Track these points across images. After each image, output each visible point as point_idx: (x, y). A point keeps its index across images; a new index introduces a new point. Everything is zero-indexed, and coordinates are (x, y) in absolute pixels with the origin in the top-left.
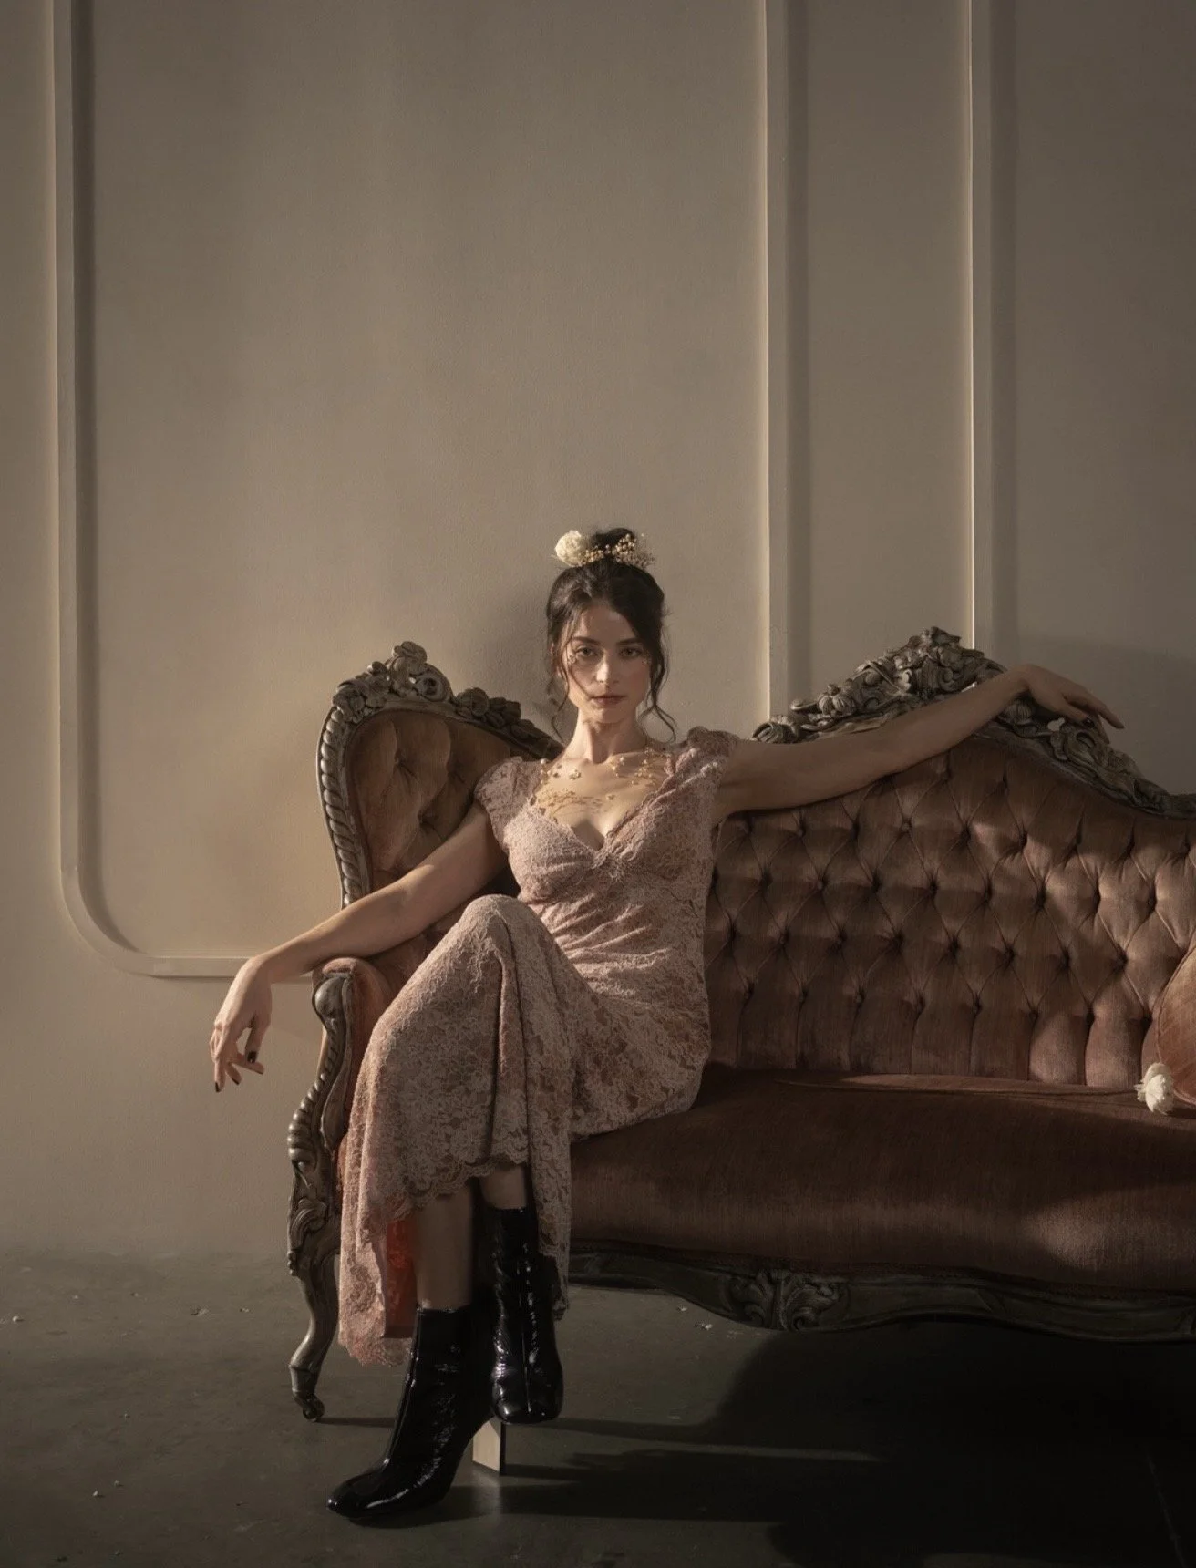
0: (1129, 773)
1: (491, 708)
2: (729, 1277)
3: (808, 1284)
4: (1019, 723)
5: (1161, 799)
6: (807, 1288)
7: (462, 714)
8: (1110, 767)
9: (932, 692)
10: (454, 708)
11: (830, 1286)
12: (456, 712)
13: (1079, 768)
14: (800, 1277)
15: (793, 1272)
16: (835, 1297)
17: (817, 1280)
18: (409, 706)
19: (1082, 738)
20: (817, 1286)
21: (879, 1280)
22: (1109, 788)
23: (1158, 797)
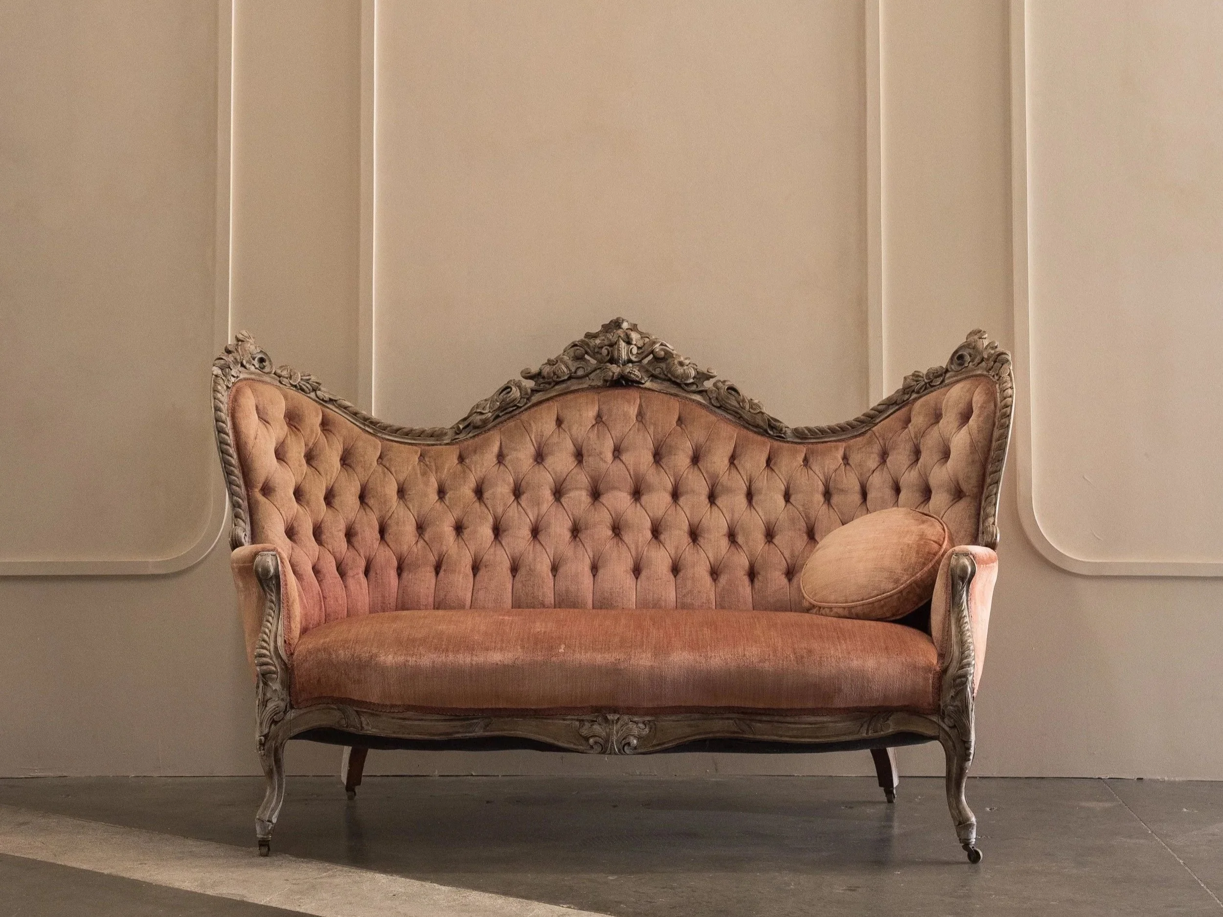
0: (763, 413)
1: (301, 379)
2: (577, 723)
3: (631, 721)
4: (686, 382)
5: (786, 431)
6: (631, 725)
7: (284, 383)
8: (751, 410)
9: (624, 361)
10: (278, 379)
11: (644, 723)
12: (280, 382)
13: (728, 411)
14: (626, 717)
15: (621, 715)
16: (647, 730)
17: (636, 719)
18: (253, 376)
19: (730, 391)
20: (636, 723)
21: (674, 718)
22: (749, 424)
23: (784, 429)
